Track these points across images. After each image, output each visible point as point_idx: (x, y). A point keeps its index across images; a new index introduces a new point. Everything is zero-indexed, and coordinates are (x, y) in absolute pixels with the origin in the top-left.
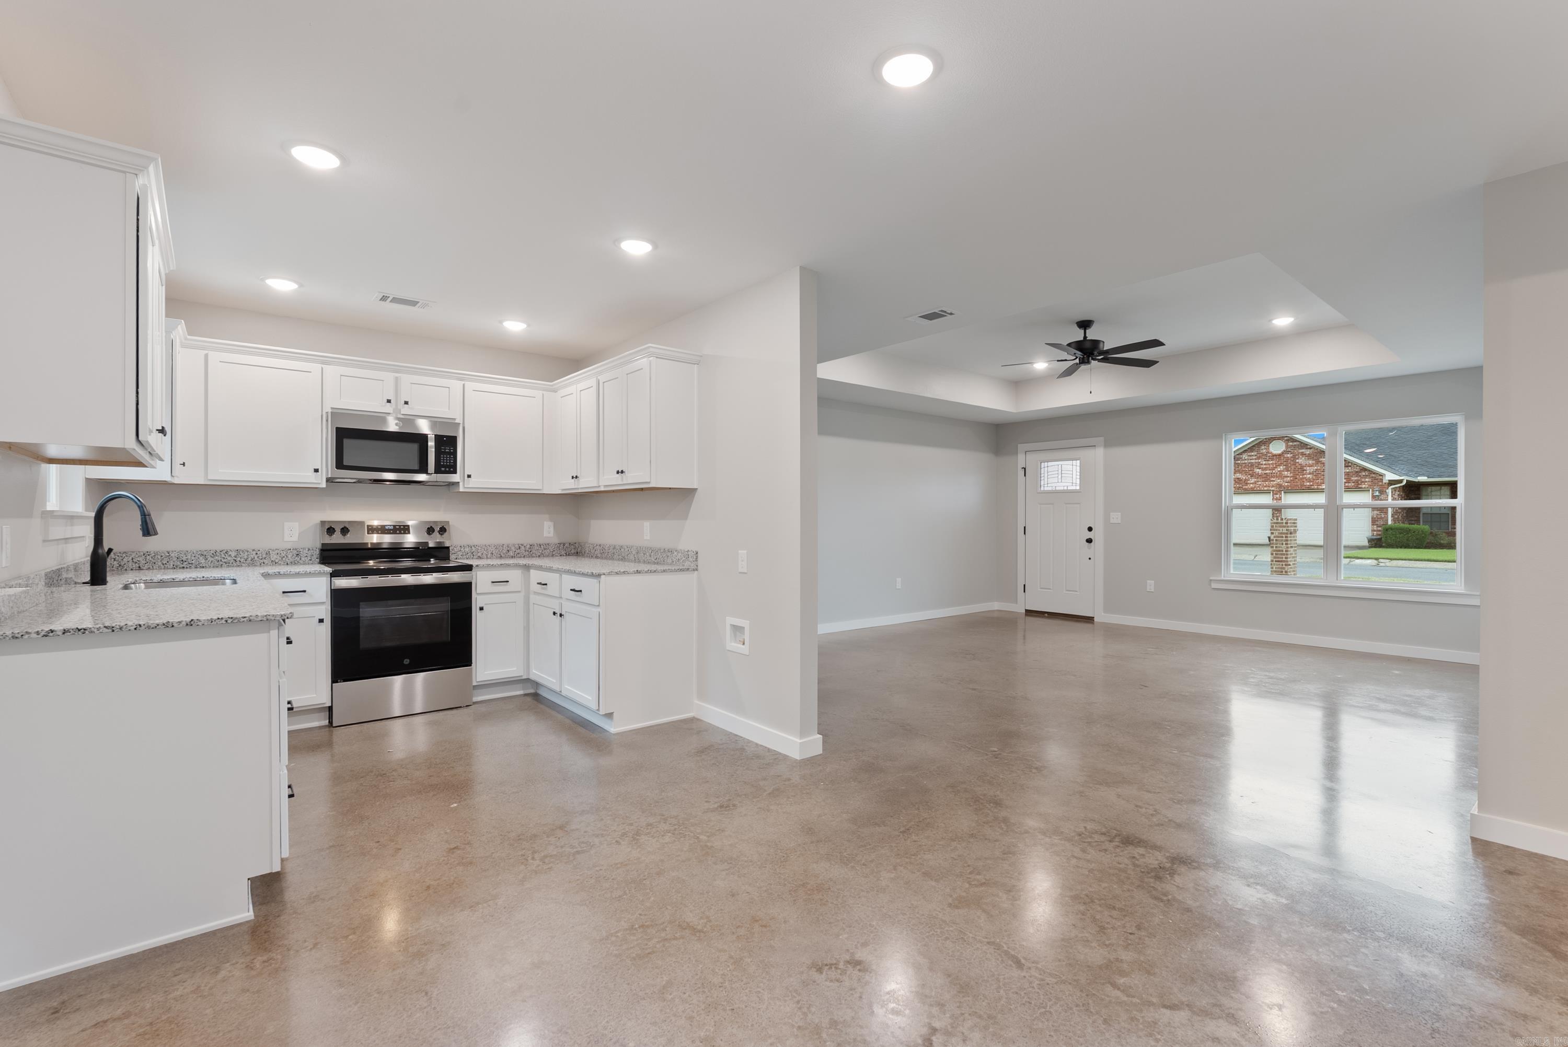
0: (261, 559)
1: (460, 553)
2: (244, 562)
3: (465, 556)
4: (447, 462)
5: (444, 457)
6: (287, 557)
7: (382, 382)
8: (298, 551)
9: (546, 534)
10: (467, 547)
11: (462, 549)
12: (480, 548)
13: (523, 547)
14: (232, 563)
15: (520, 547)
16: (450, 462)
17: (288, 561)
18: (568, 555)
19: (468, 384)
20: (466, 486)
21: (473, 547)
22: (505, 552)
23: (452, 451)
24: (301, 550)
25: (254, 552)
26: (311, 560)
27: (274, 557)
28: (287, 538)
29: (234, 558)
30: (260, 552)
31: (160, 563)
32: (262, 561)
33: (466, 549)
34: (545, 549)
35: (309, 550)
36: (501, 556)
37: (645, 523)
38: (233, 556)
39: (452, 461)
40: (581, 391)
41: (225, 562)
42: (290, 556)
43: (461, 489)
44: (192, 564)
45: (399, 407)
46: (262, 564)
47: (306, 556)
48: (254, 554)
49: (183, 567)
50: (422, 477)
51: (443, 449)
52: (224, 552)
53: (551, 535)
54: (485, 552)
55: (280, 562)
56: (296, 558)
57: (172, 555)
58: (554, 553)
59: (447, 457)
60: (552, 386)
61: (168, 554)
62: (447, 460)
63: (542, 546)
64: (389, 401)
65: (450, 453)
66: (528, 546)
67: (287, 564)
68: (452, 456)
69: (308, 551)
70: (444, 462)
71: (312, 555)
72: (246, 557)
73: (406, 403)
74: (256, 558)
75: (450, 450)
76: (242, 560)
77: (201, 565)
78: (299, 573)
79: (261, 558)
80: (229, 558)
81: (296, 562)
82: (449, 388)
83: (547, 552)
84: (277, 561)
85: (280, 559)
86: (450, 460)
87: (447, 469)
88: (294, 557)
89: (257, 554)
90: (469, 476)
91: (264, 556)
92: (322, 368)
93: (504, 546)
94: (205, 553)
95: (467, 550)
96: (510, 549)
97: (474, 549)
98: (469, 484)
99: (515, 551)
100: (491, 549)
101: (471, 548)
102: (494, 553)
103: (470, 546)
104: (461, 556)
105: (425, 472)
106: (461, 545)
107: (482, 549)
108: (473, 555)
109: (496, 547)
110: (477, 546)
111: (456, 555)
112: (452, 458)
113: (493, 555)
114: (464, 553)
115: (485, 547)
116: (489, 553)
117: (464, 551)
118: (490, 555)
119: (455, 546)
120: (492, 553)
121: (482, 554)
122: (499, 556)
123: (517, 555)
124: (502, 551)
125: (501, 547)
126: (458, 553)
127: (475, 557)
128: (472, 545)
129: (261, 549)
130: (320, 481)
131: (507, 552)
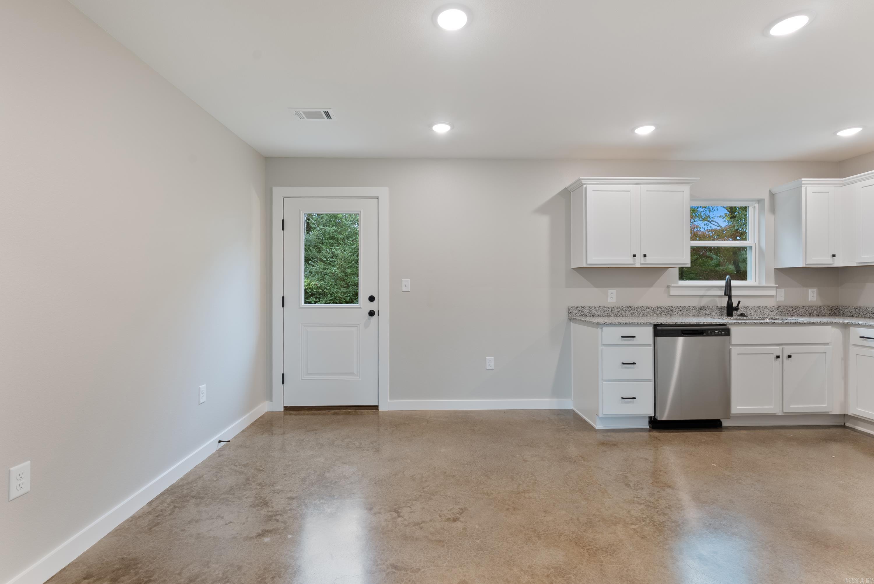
31: (862, 314)
57: (868, 309)
61: (866, 309)
78: (871, 325)
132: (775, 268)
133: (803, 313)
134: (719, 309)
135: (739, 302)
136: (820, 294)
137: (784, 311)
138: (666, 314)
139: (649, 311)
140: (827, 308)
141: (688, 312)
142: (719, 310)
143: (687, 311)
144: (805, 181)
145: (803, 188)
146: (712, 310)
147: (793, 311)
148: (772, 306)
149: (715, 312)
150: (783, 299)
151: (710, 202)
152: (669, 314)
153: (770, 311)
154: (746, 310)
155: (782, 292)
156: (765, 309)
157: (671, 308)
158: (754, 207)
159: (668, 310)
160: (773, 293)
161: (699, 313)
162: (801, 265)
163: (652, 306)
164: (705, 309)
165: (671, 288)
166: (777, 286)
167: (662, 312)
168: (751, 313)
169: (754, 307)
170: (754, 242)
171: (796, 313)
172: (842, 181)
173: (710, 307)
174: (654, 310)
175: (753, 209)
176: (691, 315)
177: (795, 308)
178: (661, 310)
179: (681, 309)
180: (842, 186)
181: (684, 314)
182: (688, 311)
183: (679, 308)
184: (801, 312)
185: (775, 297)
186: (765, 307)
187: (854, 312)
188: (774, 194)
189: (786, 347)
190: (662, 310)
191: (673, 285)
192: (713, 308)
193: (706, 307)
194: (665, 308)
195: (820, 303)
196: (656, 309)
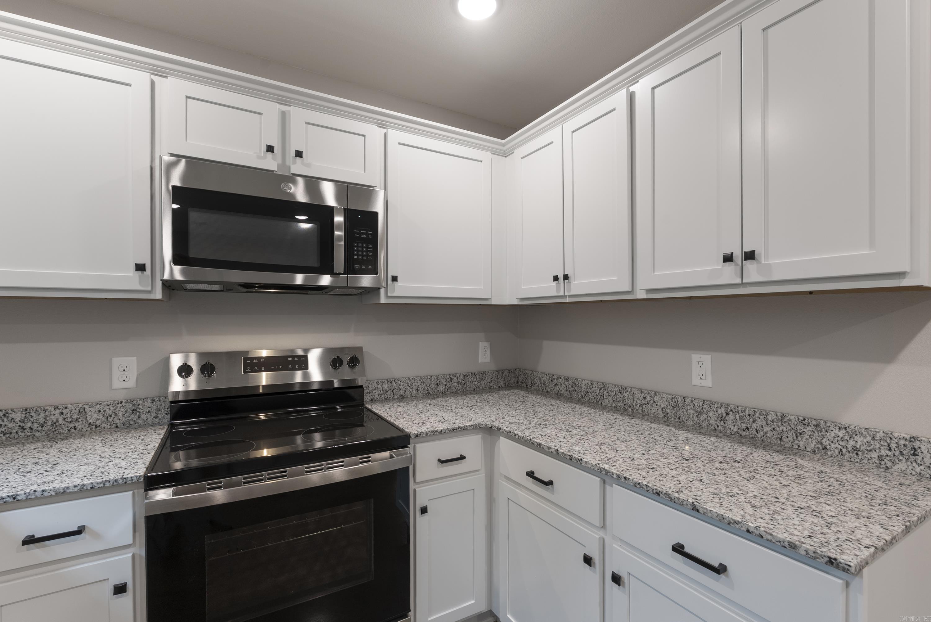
0: (70, 422)
2: (40, 429)
3: (383, 396)
4: (363, 256)
5: (358, 247)
6: (116, 414)
7: (259, 116)
8: (134, 405)
9: (481, 360)
10: (386, 382)
11: (379, 386)
12: (402, 384)
13: (455, 378)
14: (17, 433)
15: (451, 379)
16: (367, 256)
17: (118, 421)
18: (508, 387)
19: (390, 132)
20: (389, 295)
21: (393, 382)
22: (433, 387)
23: (370, 236)
24: (140, 402)
25: (58, 411)
26: (156, 417)
27: (93, 417)
28: (117, 384)
30: (68, 410)
32: (72, 425)
33: (384, 386)
34: (481, 380)
35: (153, 401)
36: (429, 393)
37: (694, 356)
38: (18, 419)
39: (370, 254)
40: (573, 132)
42: (121, 414)
43: (383, 300)
45: (287, 163)
46: (73, 430)
47: (149, 412)
48: (57, 415)
50: (326, 280)
51: (357, 233)
53: (488, 360)
54: (408, 388)
55: (103, 425)
56: (132, 416)
58: (491, 384)
59: (362, 247)
60: (504, 145)
62: (362, 251)
63: (478, 376)
64: (270, 149)
65: (366, 241)
66: (462, 377)
67: (117, 427)
68: (370, 246)
70: (358, 255)
71: (159, 410)
72: (42, 421)
73: (299, 154)
74: (61, 420)
75: (367, 234)
76: (35, 426)
78: (64, 492)
79: (69, 420)
80: (11, 425)
81: (132, 423)
82: (364, 136)
83: (483, 384)
84: (98, 423)
85: (104, 419)
86: (367, 251)
87: (363, 267)
88: (128, 414)
89: (62, 413)
90: (395, 279)
91: (75, 416)
92: (153, 83)
93: (433, 379)
95: (386, 386)
96: (439, 382)
97: (395, 385)
98: (394, 291)
99: (446, 385)
100: (417, 384)
101: (391, 383)
102: (420, 388)
103: (389, 380)
104: (378, 395)
105: (330, 271)
106: (378, 382)
107: (405, 384)
108: (394, 394)
109: (423, 380)
110: (398, 380)
111: (371, 394)
112: (370, 248)
113: (419, 391)
114: (382, 392)
115: (408, 381)
116: (414, 389)
117: (381, 389)
118: (414, 392)
119: (370, 386)
120: (417, 389)
121: (405, 391)
122: (426, 392)
123: (448, 390)
124: (430, 385)
125: (428, 380)
126: (375, 391)
127: (396, 396)
128: (392, 380)
129: (69, 406)
130: (149, 288)
131: (436, 386)
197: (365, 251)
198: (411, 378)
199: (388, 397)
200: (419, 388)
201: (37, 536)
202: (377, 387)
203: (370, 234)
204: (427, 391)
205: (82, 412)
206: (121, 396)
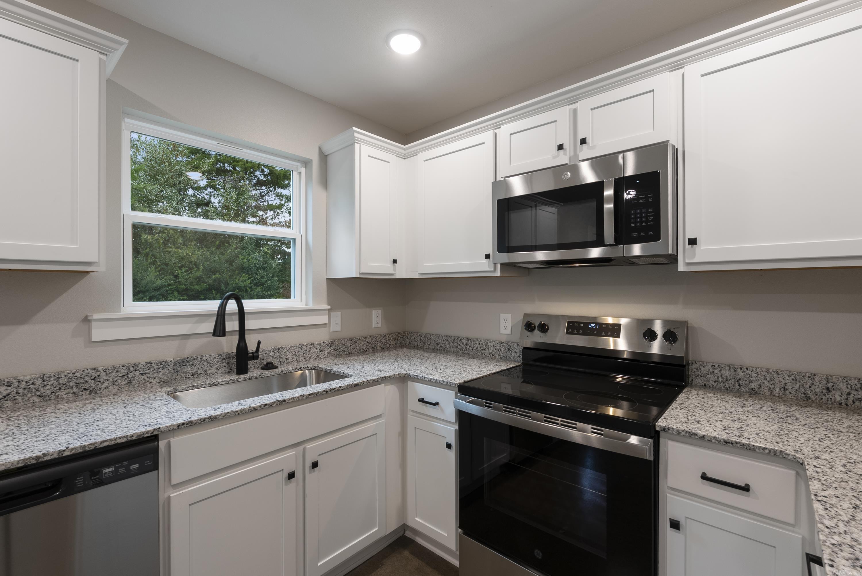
0: (483, 350)
1: (713, 378)
2: (472, 350)
3: (722, 384)
7: (554, 123)
8: (509, 346)
10: (728, 368)
11: (716, 371)
12: (753, 374)
14: (464, 350)
16: (647, 221)
17: (501, 355)
19: (688, 69)
20: (687, 261)
21: (739, 371)
22: (818, 390)
23: (650, 200)
24: (512, 345)
25: (478, 342)
27: (491, 349)
28: (503, 331)
29: (465, 346)
30: (482, 342)
31: (426, 344)
33: (723, 372)
36: (808, 398)
38: (465, 343)
39: (651, 219)
41: (460, 349)
42: (503, 350)
43: (682, 268)
44: (442, 347)
45: (576, 152)
46: (483, 354)
47: (516, 352)
48: (478, 344)
49: (438, 349)
50: (595, 253)
52: (460, 339)
54: (766, 383)
55: (496, 355)
57: (432, 338)
59: (641, 213)
61: (430, 337)
62: (641, 217)
64: (561, 147)
67: (501, 358)
68: (651, 210)
69: (517, 346)
70: (636, 222)
71: (520, 352)
72: (472, 346)
73: (583, 141)
74: (479, 347)
75: (646, 199)
76: (470, 348)
77: (447, 349)
79: (482, 348)
80: (462, 346)
81: (508, 357)
84: (493, 353)
85: (496, 351)
86: (647, 217)
87: (642, 234)
88: (506, 351)
89: (479, 344)
90: (693, 242)
91: (484, 347)
92: (495, 135)
93: (817, 379)
94: (449, 339)
95: (726, 373)
96: (833, 386)
97: (742, 374)
98: (694, 256)
99: (849, 394)
100: (782, 380)
101: (735, 371)
102: (790, 387)
103: (731, 367)
104: (715, 382)
105: (599, 242)
106: (714, 366)
107: (760, 376)
108: (739, 385)
109: (795, 377)
110: (747, 369)
111: (704, 378)
112: (651, 212)
113: (787, 392)
114: (720, 378)
115: (766, 374)
116: (778, 386)
117: (719, 375)
118: (777, 390)
119: (702, 368)
120: (784, 388)
121: (760, 386)
122: (803, 395)
123: (854, 402)
124: (810, 387)
125: (807, 378)
126: (709, 376)
127: (743, 389)
128: (736, 367)
129: (482, 340)
130: (493, 269)
131: (825, 391)
132: (327, 277)
133: (365, 348)
134: (224, 359)
135: (259, 343)
136: (386, 318)
137: (340, 348)
138: (75, 390)
139: (8, 392)
140: (393, 336)
141: (145, 377)
142: (224, 361)
143: (142, 374)
144: (359, 133)
145: (357, 146)
146: (208, 363)
147: (352, 347)
148: (322, 342)
149: (216, 366)
150: (338, 328)
151: (215, 143)
152: (85, 389)
153: (318, 350)
154: (278, 354)
155: (337, 316)
156: (310, 348)
157: (91, 372)
158: (300, 173)
159: (82, 381)
160: (323, 319)
161: (175, 375)
162: (353, 274)
163: (22, 378)
164: (191, 363)
165: (93, 324)
166: (329, 307)
167: (60, 389)
168: (287, 359)
169: (293, 347)
170: (300, 233)
171: (355, 349)
172: (405, 149)
173: (204, 358)
174: (32, 386)
175: (298, 176)
176: (154, 382)
177: (354, 340)
178: (55, 383)
179: (123, 371)
180: (405, 159)
181: (133, 384)
182: (145, 374)
183: (117, 371)
184: (363, 346)
185: (327, 325)
186: (311, 345)
187: (419, 341)
188: (327, 155)
189: (309, 446)
190: (61, 382)
191: (96, 316)
192: (212, 358)
193: (194, 359)
194: (71, 375)
195: (385, 331)
196: (40, 382)
197: (644, 217)
198: (771, 371)
199: (730, 387)
200: (786, 387)
201: (425, 400)
202: (713, 372)
203: (650, 197)
204: (805, 394)
205: (487, 345)
206: (504, 339)
